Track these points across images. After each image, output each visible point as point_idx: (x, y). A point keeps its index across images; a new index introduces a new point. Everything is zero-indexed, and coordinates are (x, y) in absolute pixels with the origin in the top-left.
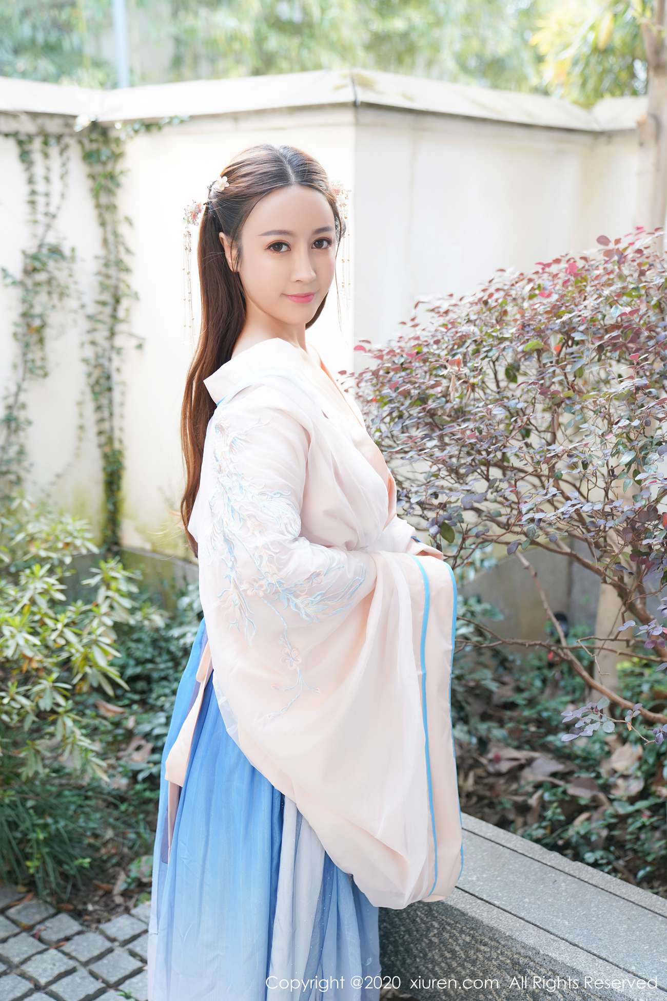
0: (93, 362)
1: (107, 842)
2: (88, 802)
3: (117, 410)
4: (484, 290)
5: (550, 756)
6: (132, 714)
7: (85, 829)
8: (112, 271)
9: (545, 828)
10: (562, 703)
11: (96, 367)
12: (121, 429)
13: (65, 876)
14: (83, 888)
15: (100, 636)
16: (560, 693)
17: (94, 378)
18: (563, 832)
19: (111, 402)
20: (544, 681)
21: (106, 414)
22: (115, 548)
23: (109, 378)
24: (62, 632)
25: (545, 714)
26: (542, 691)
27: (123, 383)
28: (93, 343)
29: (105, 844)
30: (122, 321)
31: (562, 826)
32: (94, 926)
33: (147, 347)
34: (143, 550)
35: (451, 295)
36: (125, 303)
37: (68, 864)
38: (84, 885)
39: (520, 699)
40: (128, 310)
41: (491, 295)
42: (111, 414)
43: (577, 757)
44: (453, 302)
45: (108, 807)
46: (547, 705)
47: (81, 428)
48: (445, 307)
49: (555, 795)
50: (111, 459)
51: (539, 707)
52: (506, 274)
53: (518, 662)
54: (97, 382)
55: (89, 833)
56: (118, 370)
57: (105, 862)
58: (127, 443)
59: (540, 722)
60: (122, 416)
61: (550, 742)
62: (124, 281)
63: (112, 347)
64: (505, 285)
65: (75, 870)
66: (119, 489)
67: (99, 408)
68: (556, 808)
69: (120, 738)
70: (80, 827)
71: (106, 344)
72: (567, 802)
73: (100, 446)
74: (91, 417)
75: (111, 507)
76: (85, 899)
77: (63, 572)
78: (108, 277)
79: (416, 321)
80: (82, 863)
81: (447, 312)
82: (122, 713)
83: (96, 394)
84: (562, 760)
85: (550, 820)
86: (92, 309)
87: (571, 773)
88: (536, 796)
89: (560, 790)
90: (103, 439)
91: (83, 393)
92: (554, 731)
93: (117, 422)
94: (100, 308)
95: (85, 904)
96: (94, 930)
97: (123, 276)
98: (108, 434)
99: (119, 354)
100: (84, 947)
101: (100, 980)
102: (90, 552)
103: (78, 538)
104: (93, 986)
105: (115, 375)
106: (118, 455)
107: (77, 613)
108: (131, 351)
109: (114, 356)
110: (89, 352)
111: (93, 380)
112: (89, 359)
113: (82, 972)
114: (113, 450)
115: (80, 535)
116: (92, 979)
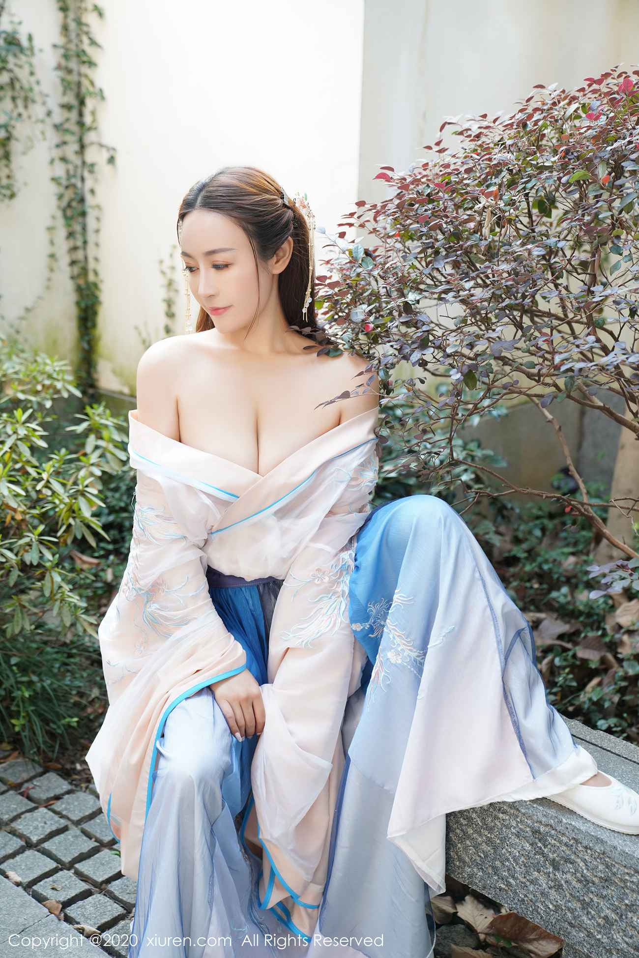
0: (64, 182)
1: (93, 700)
2: (72, 660)
3: (91, 237)
4: (521, 111)
5: (555, 615)
6: (109, 566)
7: (71, 688)
8: (73, 64)
9: (555, 694)
10: (563, 553)
11: (67, 187)
12: (96, 259)
13: (52, 735)
14: (70, 747)
15: (87, 486)
16: (560, 543)
17: (66, 199)
18: (573, 699)
19: (84, 228)
20: (543, 530)
21: (79, 243)
22: (91, 391)
23: (82, 200)
24: (48, 482)
25: (546, 567)
26: (540, 540)
27: (98, 207)
28: (64, 159)
29: (92, 702)
30: (89, 129)
31: (572, 693)
32: (84, 785)
33: (119, 160)
34: (121, 393)
35: (485, 116)
36: (90, 103)
37: (55, 723)
38: (71, 744)
39: (519, 552)
40: (93, 113)
41: (530, 117)
42: (85, 242)
43: (581, 613)
44: (485, 124)
45: (92, 664)
46: (547, 556)
47: (52, 256)
48: (475, 131)
49: (565, 660)
50: (85, 292)
51: (539, 559)
52: (546, 92)
53: (517, 511)
54: (69, 206)
55: (74, 692)
56: (92, 191)
57: (91, 721)
58: (103, 275)
59: (541, 576)
60: (97, 245)
61: (554, 599)
62: (86, 76)
63: (84, 163)
64: (544, 104)
65: (62, 728)
66: (94, 325)
67: (71, 235)
68: (568, 674)
69: (100, 592)
70: (67, 685)
71: (77, 160)
72: (578, 666)
73: (72, 278)
74: (62, 246)
75: (86, 346)
76: (72, 759)
77: (45, 416)
78: (69, 71)
79: (442, 146)
80: (69, 722)
81: (478, 136)
82: (98, 565)
83: (68, 219)
84: (567, 619)
85: (561, 686)
86: (58, 116)
87: (577, 633)
88: (546, 661)
89: (571, 653)
90: (76, 270)
91: (54, 217)
92: (556, 586)
93: (91, 251)
94: (66, 114)
95: (73, 763)
96: (84, 789)
97: (85, 69)
98: (81, 265)
99: (91, 172)
100: (75, 806)
101: (93, 839)
102: (71, 395)
103: (58, 380)
104: (86, 844)
105: (88, 197)
106: (93, 288)
107: (62, 462)
108: (103, 167)
109: (86, 174)
110: (60, 170)
111: (64, 203)
112: (60, 178)
113: (74, 831)
114: (87, 283)
115: (60, 377)
116: (85, 838)
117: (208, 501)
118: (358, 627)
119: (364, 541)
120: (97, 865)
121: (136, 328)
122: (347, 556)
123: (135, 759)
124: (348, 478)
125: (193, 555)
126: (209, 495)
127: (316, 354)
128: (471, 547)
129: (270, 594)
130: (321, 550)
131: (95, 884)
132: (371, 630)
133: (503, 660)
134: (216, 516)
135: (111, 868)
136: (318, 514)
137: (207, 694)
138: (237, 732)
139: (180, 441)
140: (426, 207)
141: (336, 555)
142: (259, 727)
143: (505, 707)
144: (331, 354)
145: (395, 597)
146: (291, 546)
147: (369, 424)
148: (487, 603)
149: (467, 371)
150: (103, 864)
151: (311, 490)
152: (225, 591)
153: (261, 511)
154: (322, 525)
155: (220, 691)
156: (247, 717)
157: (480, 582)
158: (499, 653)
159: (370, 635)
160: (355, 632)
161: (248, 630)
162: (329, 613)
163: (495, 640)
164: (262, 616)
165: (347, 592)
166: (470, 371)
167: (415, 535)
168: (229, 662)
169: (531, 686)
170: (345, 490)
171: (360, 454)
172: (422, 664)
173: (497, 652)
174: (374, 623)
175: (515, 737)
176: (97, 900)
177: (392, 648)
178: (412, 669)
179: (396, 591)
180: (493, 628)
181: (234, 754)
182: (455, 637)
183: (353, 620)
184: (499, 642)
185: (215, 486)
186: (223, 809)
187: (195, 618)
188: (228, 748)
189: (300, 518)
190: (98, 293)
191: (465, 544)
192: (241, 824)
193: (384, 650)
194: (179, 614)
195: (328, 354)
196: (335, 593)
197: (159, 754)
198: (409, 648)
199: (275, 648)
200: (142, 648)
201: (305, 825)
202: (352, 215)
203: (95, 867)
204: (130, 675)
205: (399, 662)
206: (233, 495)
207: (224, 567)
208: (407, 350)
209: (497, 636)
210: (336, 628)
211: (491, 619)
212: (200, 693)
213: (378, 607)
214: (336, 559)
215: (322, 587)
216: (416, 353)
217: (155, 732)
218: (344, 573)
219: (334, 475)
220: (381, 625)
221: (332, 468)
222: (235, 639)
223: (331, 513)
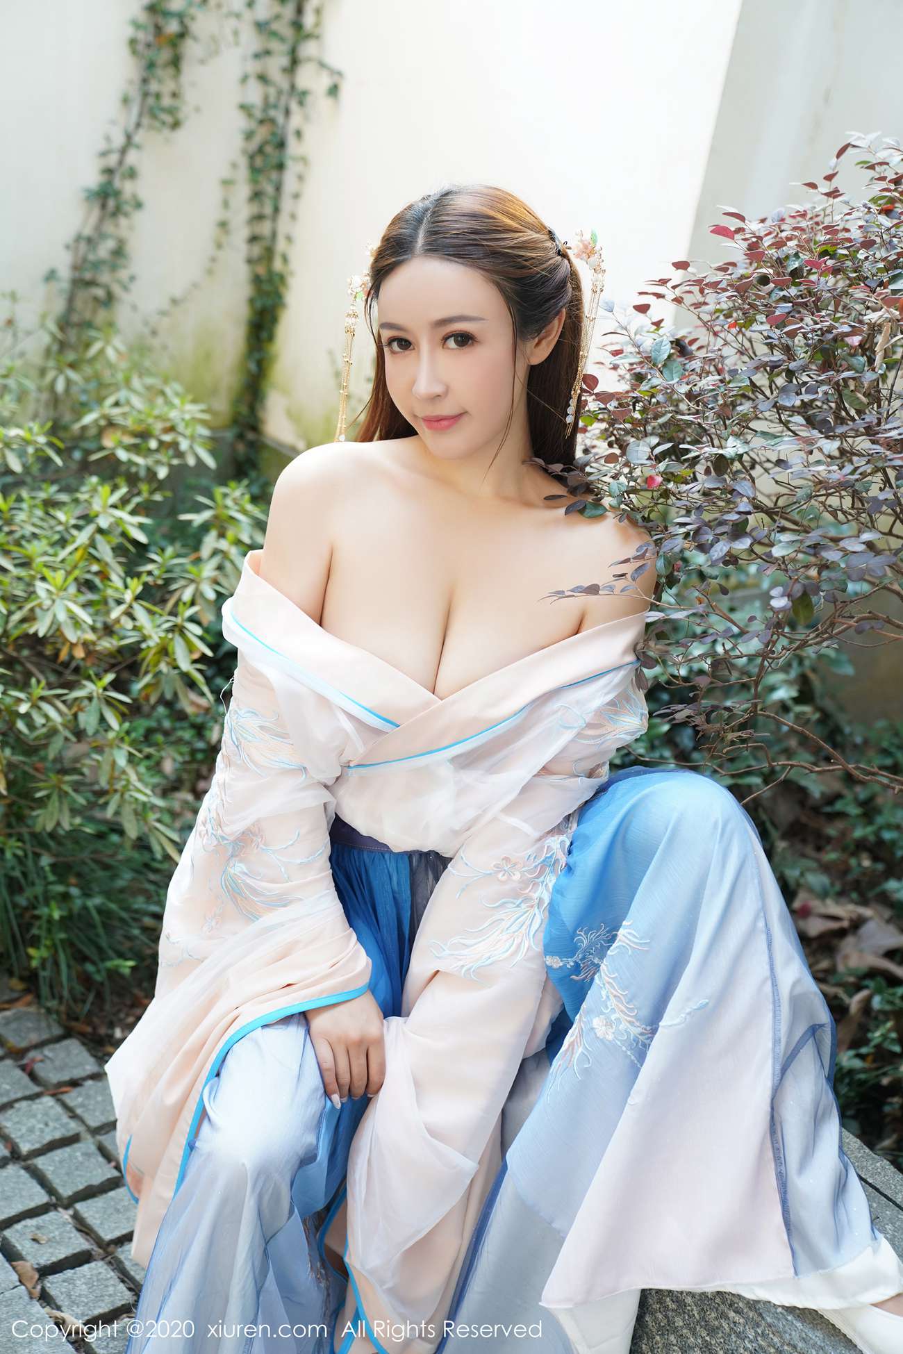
0: (258, 114)
3: (286, 204)
11: (262, 122)
12: (289, 239)
13: (86, 980)
17: (257, 140)
19: (278, 188)
21: (268, 210)
22: (250, 436)
23: (281, 145)
24: (131, 606)
27: (304, 160)
28: (262, 78)
30: (309, 36)
33: (345, 93)
34: (294, 449)
37: (94, 963)
40: (318, 12)
42: (277, 210)
47: (223, 225)
50: (266, 287)
54: (260, 150)
56: (299, 134)
58: (295, 264)
60: (293, 217)
63: (293, 87)
65: (104, 973)
66: (271, 338)
67: (257, 196)
71: (283, 82)
73: (250, 261)
74: (242, 210)
75: (253, 367)
76: (112, 1019)
77: (152, 492)
80: (118, 966)
83: (255, 170)
86: (266, 9)
90: (257, 250)
91: (234, 166)
93: (283, 225)
94: (278, 8)
95: (112, 1025)
98: (266, 243)
99: (301, 103)
100: (97, 1102)
101: (113, 1164)
102: (200, 462)
103: (184, 436)
104: (100, 1170)
105: (291, 142)
106: (276, 279)
107: (164, 570)
108: (320, 103)
109: (294, 106)
110: (254, 94)
111: (254, 145)
112: (253, 106)
113: (88, 1144)
114: (270, 272)
115: (188, 432)
116: (101, 1159)
117: (348, 726)
118: (555, 962)
119: (588, 827)
120: (110, 1211)
121: (331, 353)
122: (557, 844)
123: (173, 1098)
124: (582, 723)
125: (316, 797)
126: (351, 717)
127: (563, 510)
128: (760, 876)
129: (426, 870)
130: (515, 829)
131: (99, 1242)
132: (577, 969)
133: (778, 1072)
134: (357, 749)
135: (128, 1219)
136: (521, 770)
137: (299, 1023)
138: (335, 1093)
139: (321, 624)
140: (785, 293)
141: (540, 839)
142: (373, 1087)
143: (769, 1144)
144: (588, 512)
145: (622, 932)
146: (470, 814)
147: (628, 636)
148: (768, 973)
149: (799, 594)
150: (118, 1211)
151: (516, 733)
152: (359, 853)
153: (431, 752)
154: (525, 789)
155: (318, 1023)
156: (355, 1070)
157: (764, 937)
158: (774, 1058)
159: (574, 977)
160: (549, 968)
161: (383, 920)
162: (514, 928)
163: (770, 1035)
164: (409, 904)
165: (547, 901)
166: (805, 594)
167: (671, 840)
168: (342, 978)
169: (817, 1120)
170: (573, 741)
171: (605, 686)
172: (646, 1046)
173: (771, 1055)
174: (583, 958)
175: (777, 1198)
176: (95, 1272)
177: (602, 1013)
178: (629, 1053)
179: (624, 923)
180: (771, 1015)
181: (323, 1130)
182: (707, 1017)
183: (549, 950)
184: (776, 1042)
185: (365, 704)
186: (289, 1218)
187: (301, 900)
188: (315, 1122)
189: (491, 774)
190: (282, 290)
191: (749, 870)
192: (323, 1221)
193: (588, 1012)
194: (277, 888)
195: (582, 511)
196: (526, 899)
197: (203, 1115)
198: (629, 1019)
199: (420, 965)
200: (213, 923)
201: (420, 1250)
202: (663, 282)
203: (105, 1212)
204: (191, 962)
205: (610, 1037)
206: (388, 721)
207: (361, 822)
208: (709, 537)
209: (775, 1030)
210: (519, 957)
211: (771, 999)
212: (287, 1020)
213: (593, 936)
214: (538, 845)
215: (507, 887)
216: (720, 544)
217: (209, 1066)
218: (548, 870)
219: (559, 713)
220: (593, 964)
221: (555, 705)
222: (359, 939)
223: (545, 771)
